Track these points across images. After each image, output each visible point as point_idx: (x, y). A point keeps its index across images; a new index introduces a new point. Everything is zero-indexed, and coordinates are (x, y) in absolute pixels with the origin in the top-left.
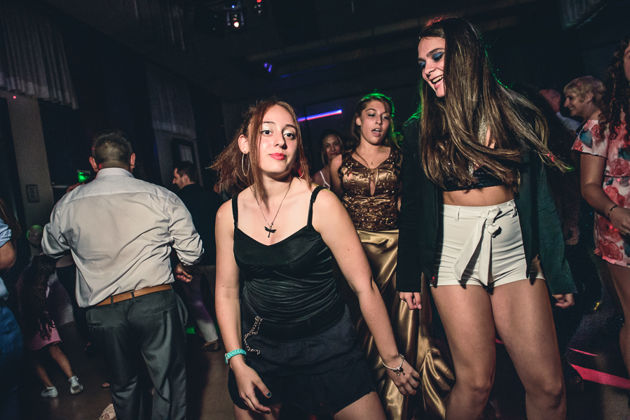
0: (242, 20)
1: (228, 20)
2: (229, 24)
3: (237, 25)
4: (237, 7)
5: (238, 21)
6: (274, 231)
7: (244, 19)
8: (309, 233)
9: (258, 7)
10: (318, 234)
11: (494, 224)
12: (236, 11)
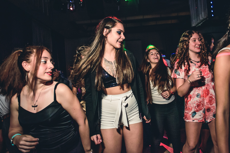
0: (74, 7)
1: (68, 6)
2: (68, 8)
3: (71, 9)
4: (72, 2)
5: (72, 7)
6: (37, 106)
7: (75, 7)
8: (55, 104)
9: (81, 3)
10: (60, 105)
11: (125, 102)
12: (72, 4)
